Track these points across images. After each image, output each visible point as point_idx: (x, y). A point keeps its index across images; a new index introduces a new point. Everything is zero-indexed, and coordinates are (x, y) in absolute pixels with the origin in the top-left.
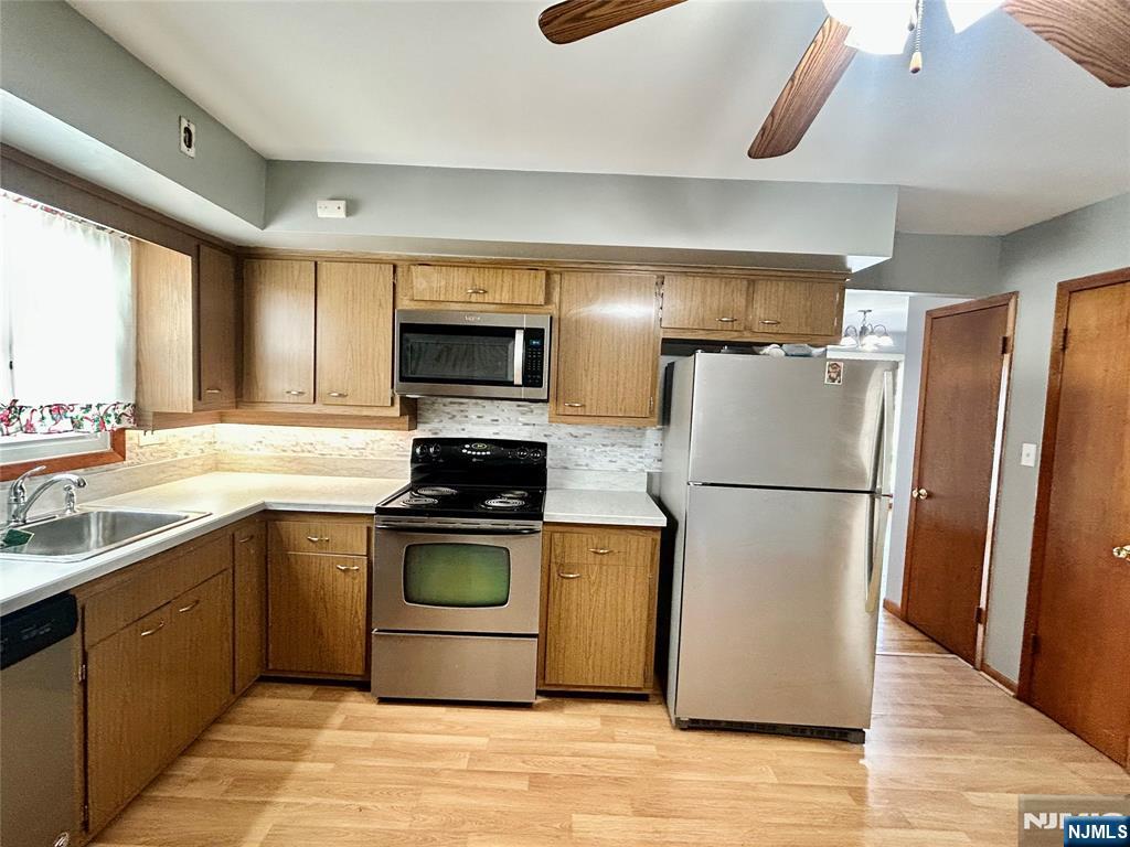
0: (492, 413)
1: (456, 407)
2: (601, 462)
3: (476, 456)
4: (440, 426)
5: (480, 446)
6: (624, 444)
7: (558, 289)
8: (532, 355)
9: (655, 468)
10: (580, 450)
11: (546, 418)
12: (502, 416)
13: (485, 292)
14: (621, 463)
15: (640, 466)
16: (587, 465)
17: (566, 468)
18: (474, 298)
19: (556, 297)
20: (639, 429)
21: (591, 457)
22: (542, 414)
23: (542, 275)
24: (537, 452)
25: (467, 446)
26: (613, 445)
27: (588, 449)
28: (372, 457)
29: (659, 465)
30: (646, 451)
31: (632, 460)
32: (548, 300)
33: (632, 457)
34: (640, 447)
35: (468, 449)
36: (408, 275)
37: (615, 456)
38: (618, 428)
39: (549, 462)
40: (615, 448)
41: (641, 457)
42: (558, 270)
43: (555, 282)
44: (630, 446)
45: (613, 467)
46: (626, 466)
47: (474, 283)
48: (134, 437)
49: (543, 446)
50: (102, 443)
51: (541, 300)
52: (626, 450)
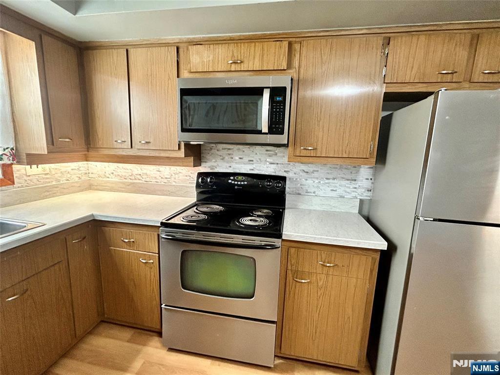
0: (249, 156)
1: (225, 152)
2: (325, 190)
3: (237, 185)
4: (215, 164)
5: (240, 178)
6: (343, 178)
7: (297, 56)
8: (276, 109)
9: (366, 196)
10: (310, 182)
11: (286, 160)
12: (255, 158)
13: (242, 62)
14: (340, 191)
15: (354, 194)
16: (314, 193)
17: (299, 194)
18: (233, 67)
19: (296, 63)
20: (355, 167)
21: (318, 187)
22: (284, 156)
23: (285, 44)
24: (279, 183)
25: (232, 178)
26: (334, 179)
27: (317, 181)
28: (174, 184)
29: (369, 194)
30: (359, 183)
31: (348, 190)
32: (290, 66)
33: (349, 188)
34: (355, 180)
35: (232, 180)
36: (187, 53)
37: (336, 187)
38: (338, 167)
39: (287, 189)
40: (335, 181)
41: (355, 188)
42: (298, 40)
43: (295, 50)
44: (348, 180)
45: (334, 194)
46: (344, 194)
47: (233, 56)
48: (21, 169)
49: (283, 179)
51: (284, 66)
52: (344, 182)
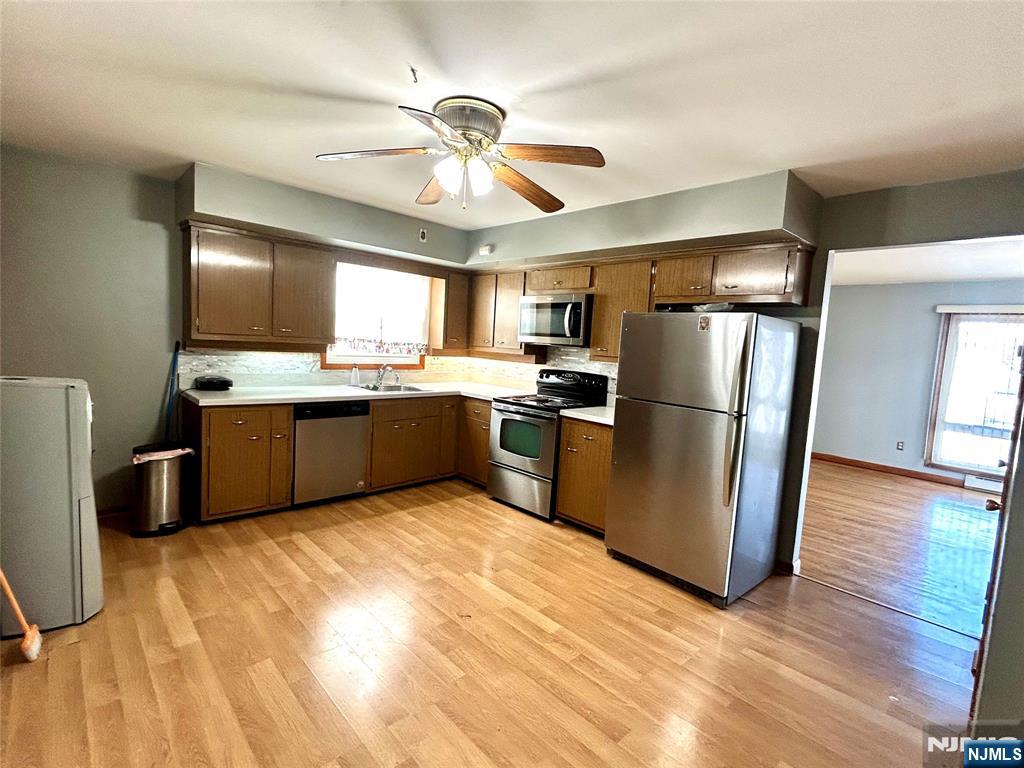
5: (570, 375)
7: (597, 277)
13: (562, 283)
18: (557, 286)
19: (596, 282)
23: (589, 269)
25: (563, 375)
36: (530, 277)
42: (598, 264)
43: (596, 272)
47: (557, 278)
48: (428, 359)
49: (605, 379)
50: (416, 361)
51: (587, 284)
